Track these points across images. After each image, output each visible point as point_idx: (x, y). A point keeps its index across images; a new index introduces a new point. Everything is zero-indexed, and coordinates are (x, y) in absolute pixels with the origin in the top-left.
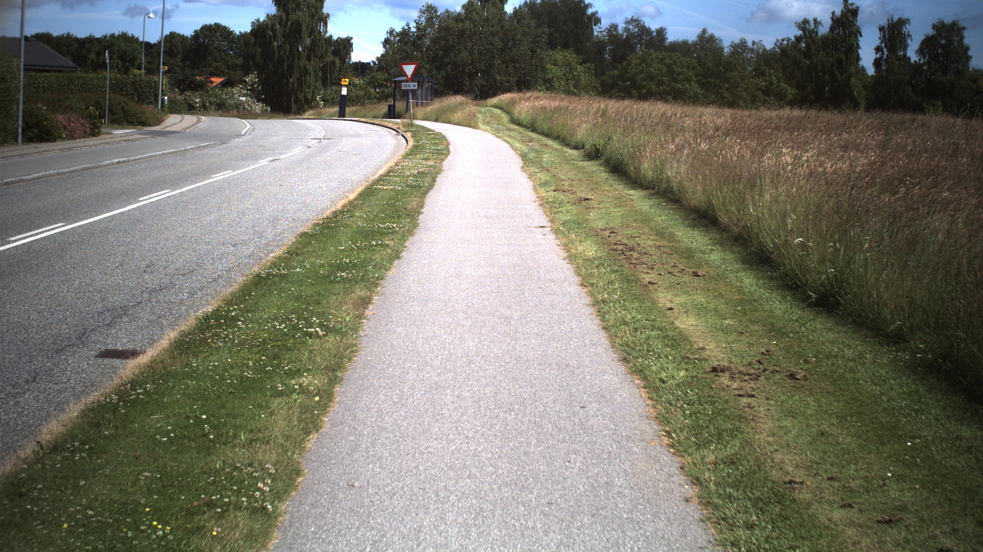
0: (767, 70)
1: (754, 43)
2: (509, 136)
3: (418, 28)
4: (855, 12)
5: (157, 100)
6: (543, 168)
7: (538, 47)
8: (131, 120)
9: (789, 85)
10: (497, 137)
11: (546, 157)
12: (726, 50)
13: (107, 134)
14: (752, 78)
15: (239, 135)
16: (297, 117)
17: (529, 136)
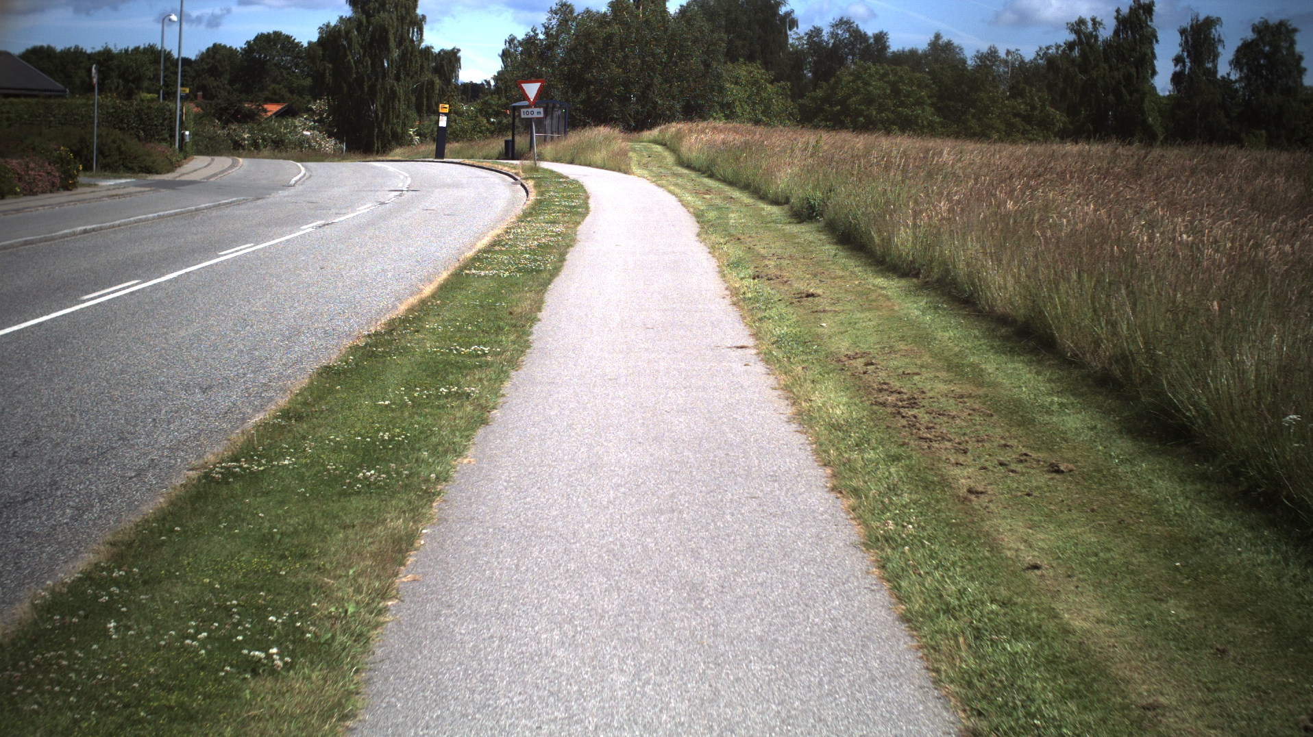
0: (1028, 89)
1: (1008, 53)
2: (676, 185)
3: (546, 34)
4: (1149, 9)
5: (172, 136)
6: (731, 235)
7: (713, 60)
8: (130, 165)
9: (1056, 109)
10: (659, 185)
11: (733, 218)
12: (969, 62)
13: (89, 185)
14: (1007, 99)
15: (288, 186)
16: (381, 158)
17: (704, 185)
